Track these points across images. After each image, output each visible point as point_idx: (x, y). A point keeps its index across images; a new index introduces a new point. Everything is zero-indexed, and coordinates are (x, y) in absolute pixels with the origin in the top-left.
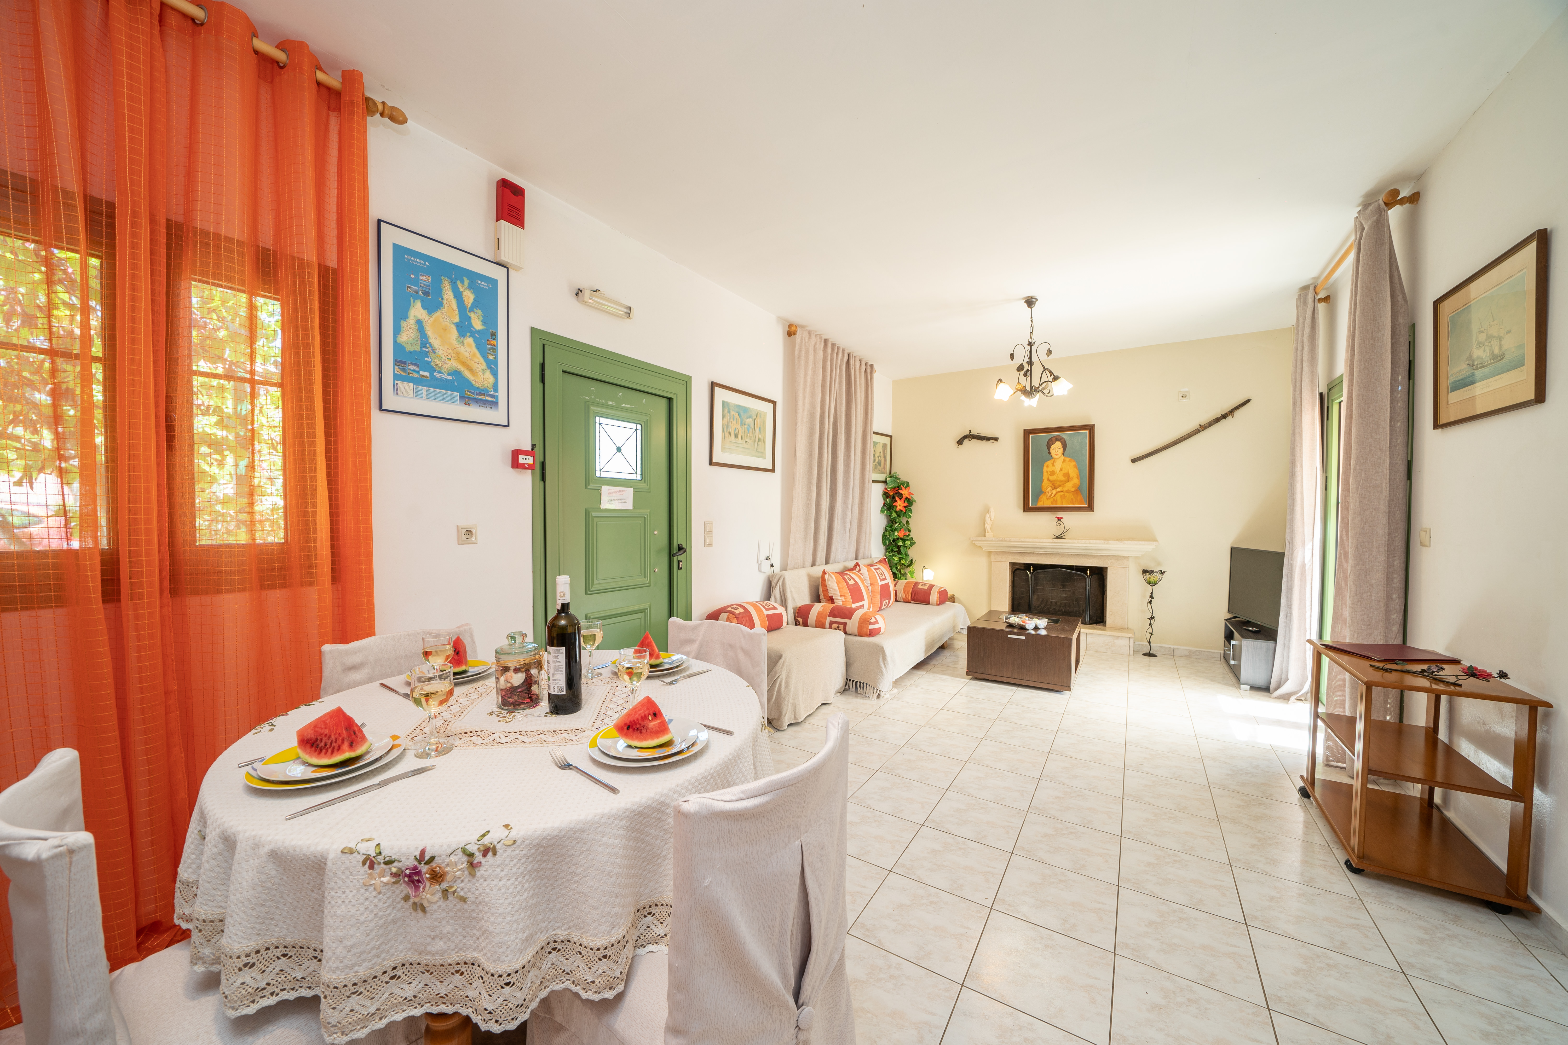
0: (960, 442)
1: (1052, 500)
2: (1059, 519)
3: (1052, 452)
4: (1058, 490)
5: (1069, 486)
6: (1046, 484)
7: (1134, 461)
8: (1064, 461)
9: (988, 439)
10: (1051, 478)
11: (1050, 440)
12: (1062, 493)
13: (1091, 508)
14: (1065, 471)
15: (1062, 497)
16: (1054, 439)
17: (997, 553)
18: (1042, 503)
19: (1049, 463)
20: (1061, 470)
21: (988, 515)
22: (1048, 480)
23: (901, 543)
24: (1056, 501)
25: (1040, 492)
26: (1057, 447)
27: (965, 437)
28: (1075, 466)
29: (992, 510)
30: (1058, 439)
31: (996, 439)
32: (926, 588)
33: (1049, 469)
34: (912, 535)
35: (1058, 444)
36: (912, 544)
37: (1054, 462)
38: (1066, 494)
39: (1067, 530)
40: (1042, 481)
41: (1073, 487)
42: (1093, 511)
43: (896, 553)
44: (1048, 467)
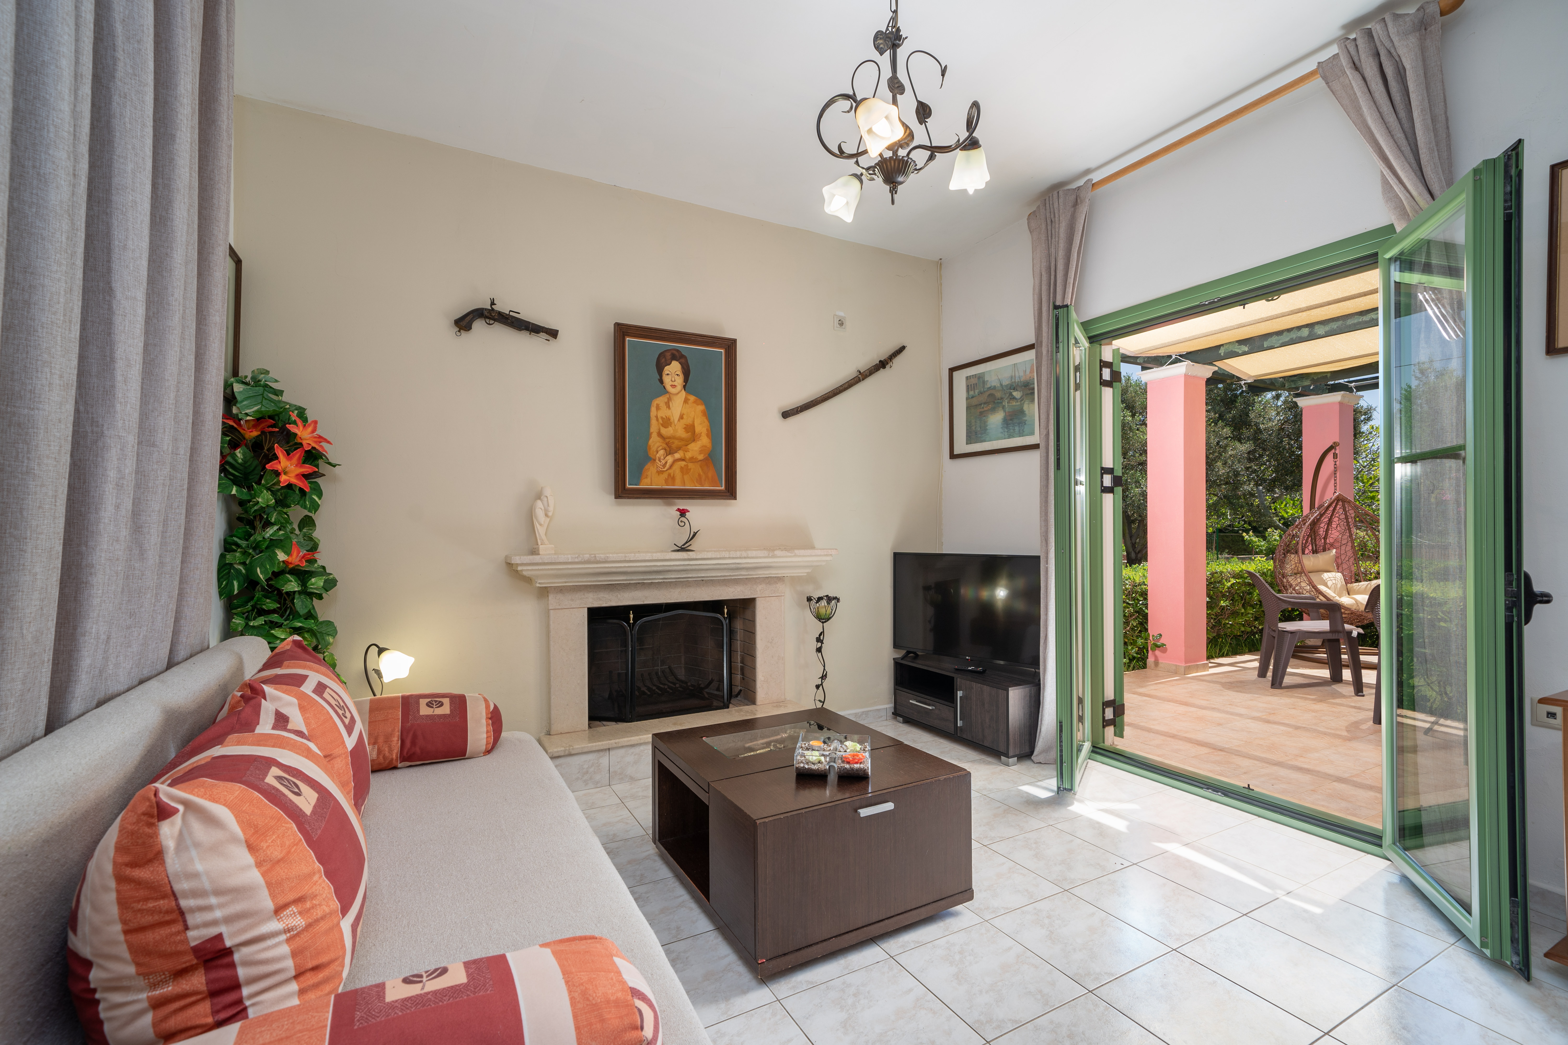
0: (464, 323)
1: (665, 475)
2: (683, 513)
3: (667, 380)
4: (677, 456)
5: (695, 449)
6: (655, 442)
7: (786, 415)
8: (686, 401)
9: (534, 329)
10: (664, 431)
11: (662, 355)
12: (683, 463)
13: (730, 492)
14: (687, 421)
15: (684, 471)
16: (668, 355)
17: (561, 590)
18: (648, 480)
19: (661, 401)
20: (681, 417)
21: (539, 504)
22: (660, 435)
23: (293, 585)
24: (673, 478)
25: (645, 458)
26: (673, 371)
27: (479, 314)
28: (704, 413)
29: (548, 492)
30: (677, 356)
31: (553, 334)
32: (446, 709)
33: (661, 414)
34: (323, 558)
35: (674, 368)
36: (330, 584)
37: (669, 399)
38: (691, 465)
39: (695, 534)
40: (649, 436)
41: (701, 452)
42: (735, 498)
43: (275, 617)
44: (658, 409)
